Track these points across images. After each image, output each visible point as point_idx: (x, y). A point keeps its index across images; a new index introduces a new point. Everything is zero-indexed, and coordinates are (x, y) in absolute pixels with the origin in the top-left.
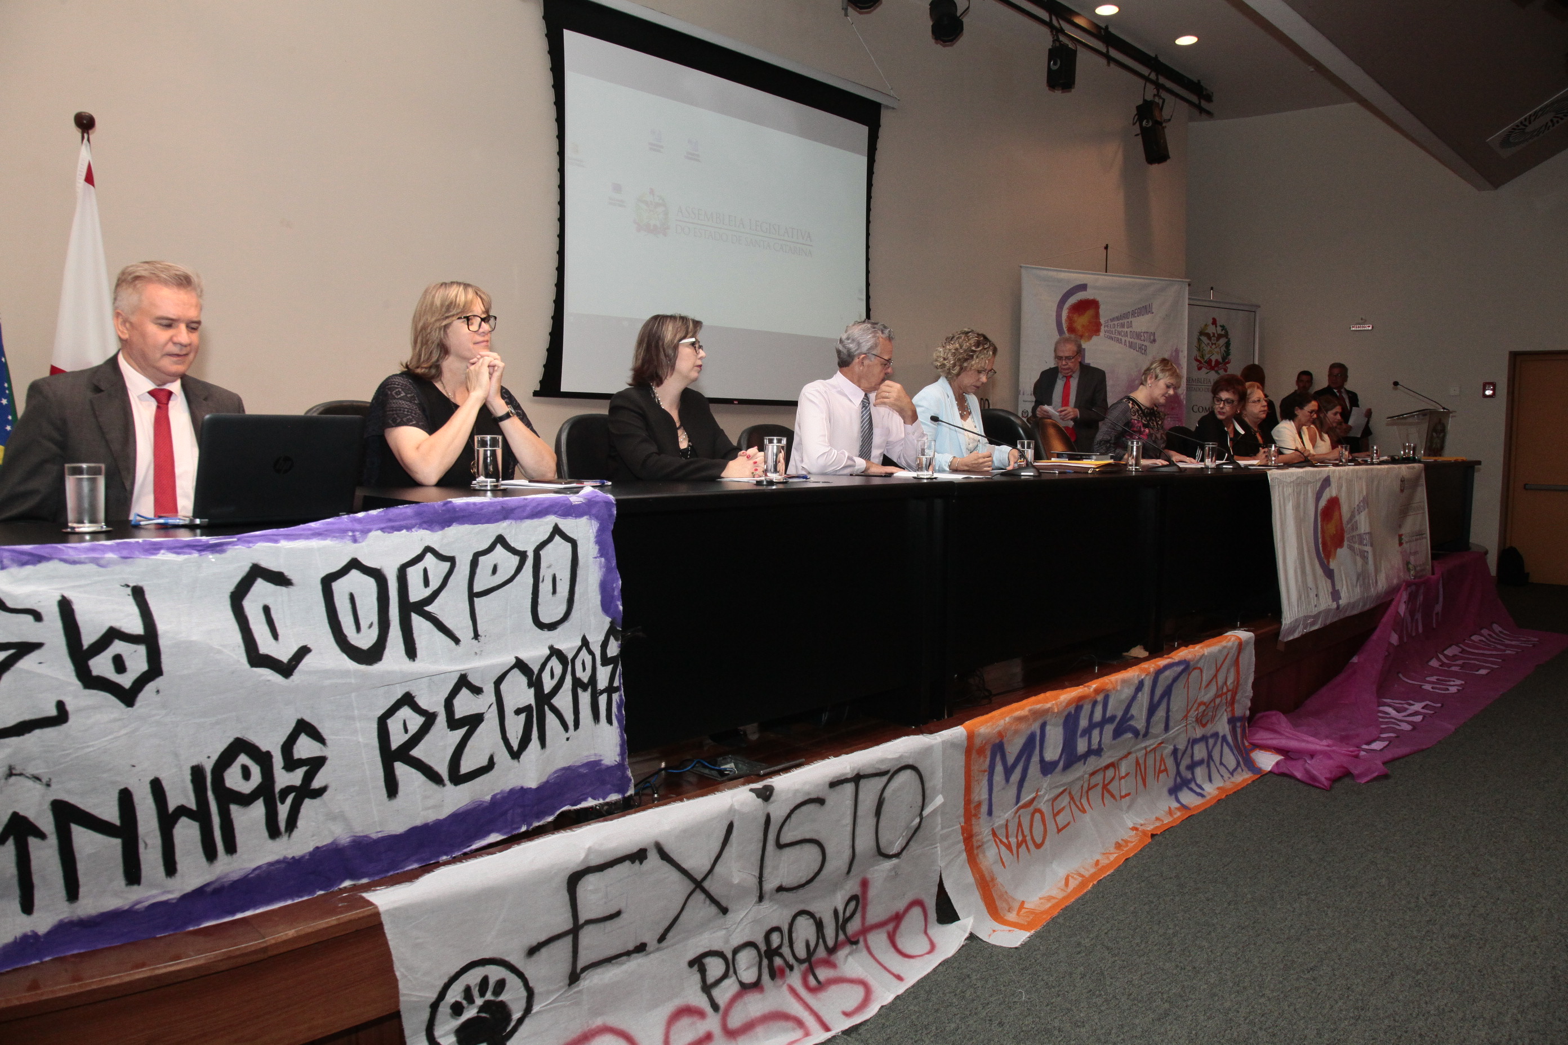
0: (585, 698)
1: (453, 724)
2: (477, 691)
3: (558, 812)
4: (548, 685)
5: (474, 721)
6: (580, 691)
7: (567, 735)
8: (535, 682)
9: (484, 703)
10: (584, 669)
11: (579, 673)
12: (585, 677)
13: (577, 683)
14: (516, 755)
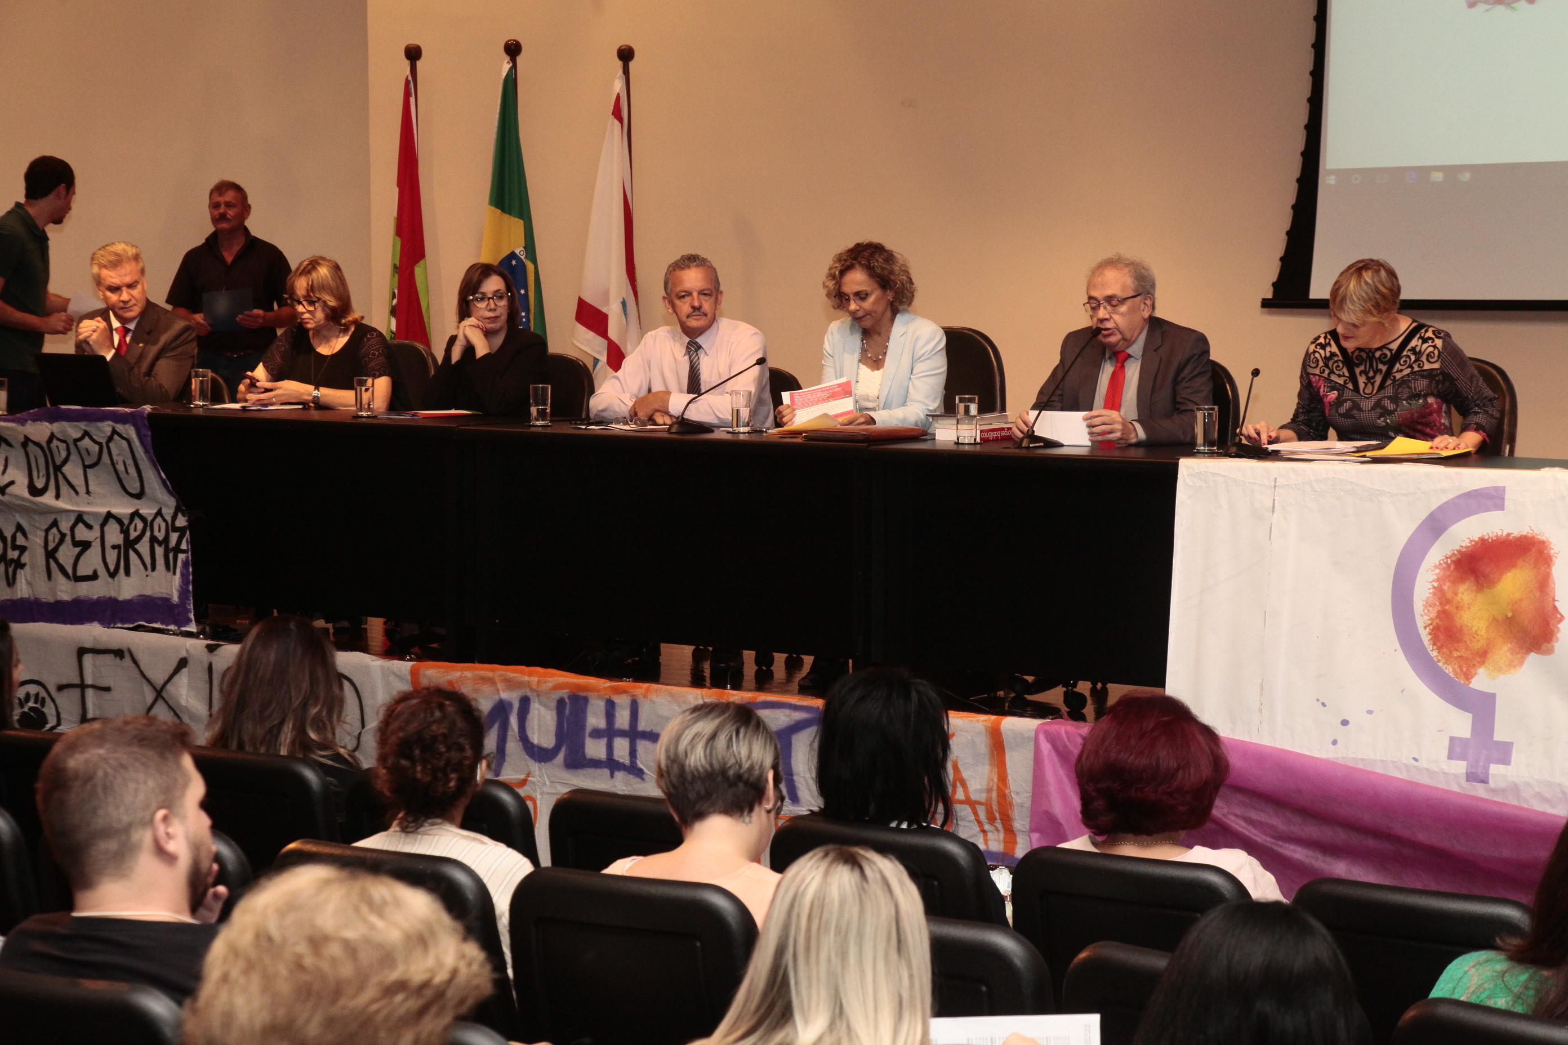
0: (159, 551)
1: (76, 543)
2: (89, 527)
3: (136, 624)
4: (133, 535)
5: (85, 545)
6: (156, 545)
7: (147, 573)
8: (125, 531)
9: (92, 535)
10: (159, 531)
11: (156, 533)
12: (160, 536)
13: (153, 539)
14: (113, 575)
